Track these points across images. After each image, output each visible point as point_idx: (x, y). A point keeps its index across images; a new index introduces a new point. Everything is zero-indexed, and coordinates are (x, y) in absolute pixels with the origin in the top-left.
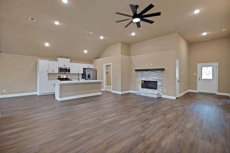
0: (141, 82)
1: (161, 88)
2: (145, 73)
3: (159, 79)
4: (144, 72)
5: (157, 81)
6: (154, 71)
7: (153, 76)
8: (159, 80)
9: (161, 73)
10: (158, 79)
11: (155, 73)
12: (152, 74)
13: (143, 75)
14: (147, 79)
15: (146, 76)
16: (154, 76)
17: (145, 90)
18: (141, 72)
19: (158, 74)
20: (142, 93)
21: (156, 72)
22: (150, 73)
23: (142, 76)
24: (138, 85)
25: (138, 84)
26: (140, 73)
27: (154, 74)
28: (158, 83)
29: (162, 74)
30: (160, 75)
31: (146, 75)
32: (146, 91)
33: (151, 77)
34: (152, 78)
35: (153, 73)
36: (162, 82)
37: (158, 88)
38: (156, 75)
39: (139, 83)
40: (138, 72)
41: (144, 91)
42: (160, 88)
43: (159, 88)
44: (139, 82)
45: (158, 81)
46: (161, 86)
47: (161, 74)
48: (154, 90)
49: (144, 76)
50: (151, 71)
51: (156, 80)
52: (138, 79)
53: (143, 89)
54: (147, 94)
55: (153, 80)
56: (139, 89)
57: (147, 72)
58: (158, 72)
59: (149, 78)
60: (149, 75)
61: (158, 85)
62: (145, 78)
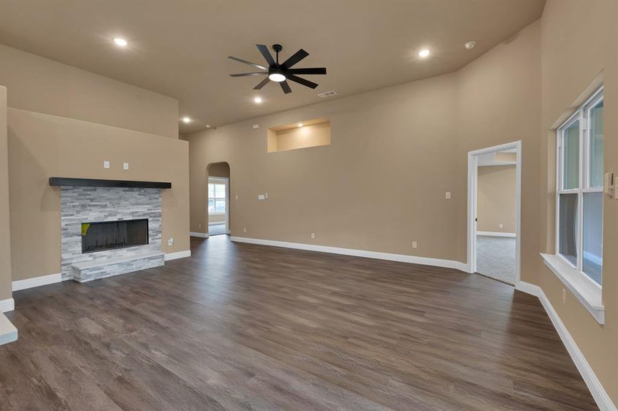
0: (79, 229)
1: (160, 236)
2: (101, 192)
3: (152, 211)
4: (95, 190)
5: (147, 220)
6: (137, 189)
7: (133, 205)
8: (152, 215)
9: (157, 196)
10: (150, 211)
11: (139, 195)
12: (127, 197)
13: (92, 200)
14: (110, 215)
16: (137, 204)
18: (81, 190)
19: (150, 199)
20: (107, 269)
21: (143, 191)
23: (83, 206)
24: (63, 247)
25: (64, 240)
26: (70, 195)
28: (151, 225)
29: (160, 197)
30: (155, 201)
31: (108, 203)
32: (105, 258)
33: (127, 209)
34: (130, 211)
35: (135, 194)
36: (160, 219)
37: (150, 239)
38: (143, 199)
39: (68, 235)
40: (62, 187)
41: (98, 260)
42: (157, 239)
43: (152, 239)
44: (69, 231)
45: (150, 219)
46: (160, 232)
47: (157, 199)
49: (96, 206)
50: (127, 189)
51: (144, 215)
52: (63, 218)
53: (90, 256)
54: (133, 265)
55: (133, 216)
56: (72, 259)
57: (109, 190)
58: (150, 193)
59: (118, 213)
60: (117, 201)
61: (152, 230)
62: (102, 212)
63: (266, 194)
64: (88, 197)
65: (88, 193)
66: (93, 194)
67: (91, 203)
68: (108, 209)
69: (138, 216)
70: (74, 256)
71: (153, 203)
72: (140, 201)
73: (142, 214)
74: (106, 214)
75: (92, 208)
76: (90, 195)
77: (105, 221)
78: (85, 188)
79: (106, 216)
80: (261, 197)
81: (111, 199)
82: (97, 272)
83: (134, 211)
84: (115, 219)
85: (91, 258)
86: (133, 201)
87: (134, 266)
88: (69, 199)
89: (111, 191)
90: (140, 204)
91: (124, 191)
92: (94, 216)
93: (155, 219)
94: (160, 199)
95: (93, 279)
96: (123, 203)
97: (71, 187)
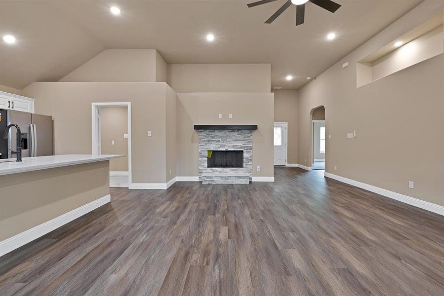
0: (206, 154)
1: (250, 163)
2: (217, 133)
3: (246, 145)
4: (214, 131)
5: (243, 151)
6: (236, 130)
7: (234, 141)
8: (246, 148)
9: (250, 135)
10: (244, 146)
11: (238, 134)
12: (231, 135)
13: (212, 137)
15: (219, 141)
16: (237, 140)
17: (217, 171)
18: (207, 132)
19: (245, 137)
20: (215, 179)
21: (240, 132)
22: (228, 133)
23: (209, 141)
24: (199, 163)
25: (200, 159)
26: (204, 133)
27: (238, 136)
28: (245, 155)
29: (251, 135)
30: (248, 138)
31: (220, 139)
33: (230, 143)
34: (232, 145)
35: (235, 134)
36: (251, 151)
37: (244, 165)
38: (241, 137)
39: (202, 157)
40: (200, 130)
41: (215, 173)
42: (249, 165)
43: (246, 165)
44: (202, 154)
46: (251, 160)
48: (236, 169)
49: (215, 141)
50: (230, 130)
51: (241, 147)
52: (200, 147)
53: (211, 170)
54: (228, 179)
55: (234, 148)
56: (203, 170)
57: (221, 132)
58: (245, 133)
59: (225, 145)
60: (225, 139)
61: (245, 158)
62: (217, 144)
63: (355, 132)
64: (211, 136)
65: (211, 133)
66: (213, 134)
67: (213, 139)
68: (220, 143)
69: (237, 148)
70: (204, 169)
71: (246, 140)
72: (238, 139)
73: (239, 147)
74: (219, 146)
75: (212, 142)
76: (211, 134)
77: (219, 150)
78: (210, 130)
79: (219, 147)
80: (350, 135)
81: (222, 137)
82: (209, 179)
83: (234, 145)
84: (224, 149)
85: (211, 171)
86: (234, 138)
87: (229, 181)
88: (202, 137)
89: (222, 132)
90: (239, 141)
91: (229, 132)
92: (213, 147)
93: (248, 151)
94: (251, 137)
95: (207, 183)
96: (229, 139)
97: (203, 130)
